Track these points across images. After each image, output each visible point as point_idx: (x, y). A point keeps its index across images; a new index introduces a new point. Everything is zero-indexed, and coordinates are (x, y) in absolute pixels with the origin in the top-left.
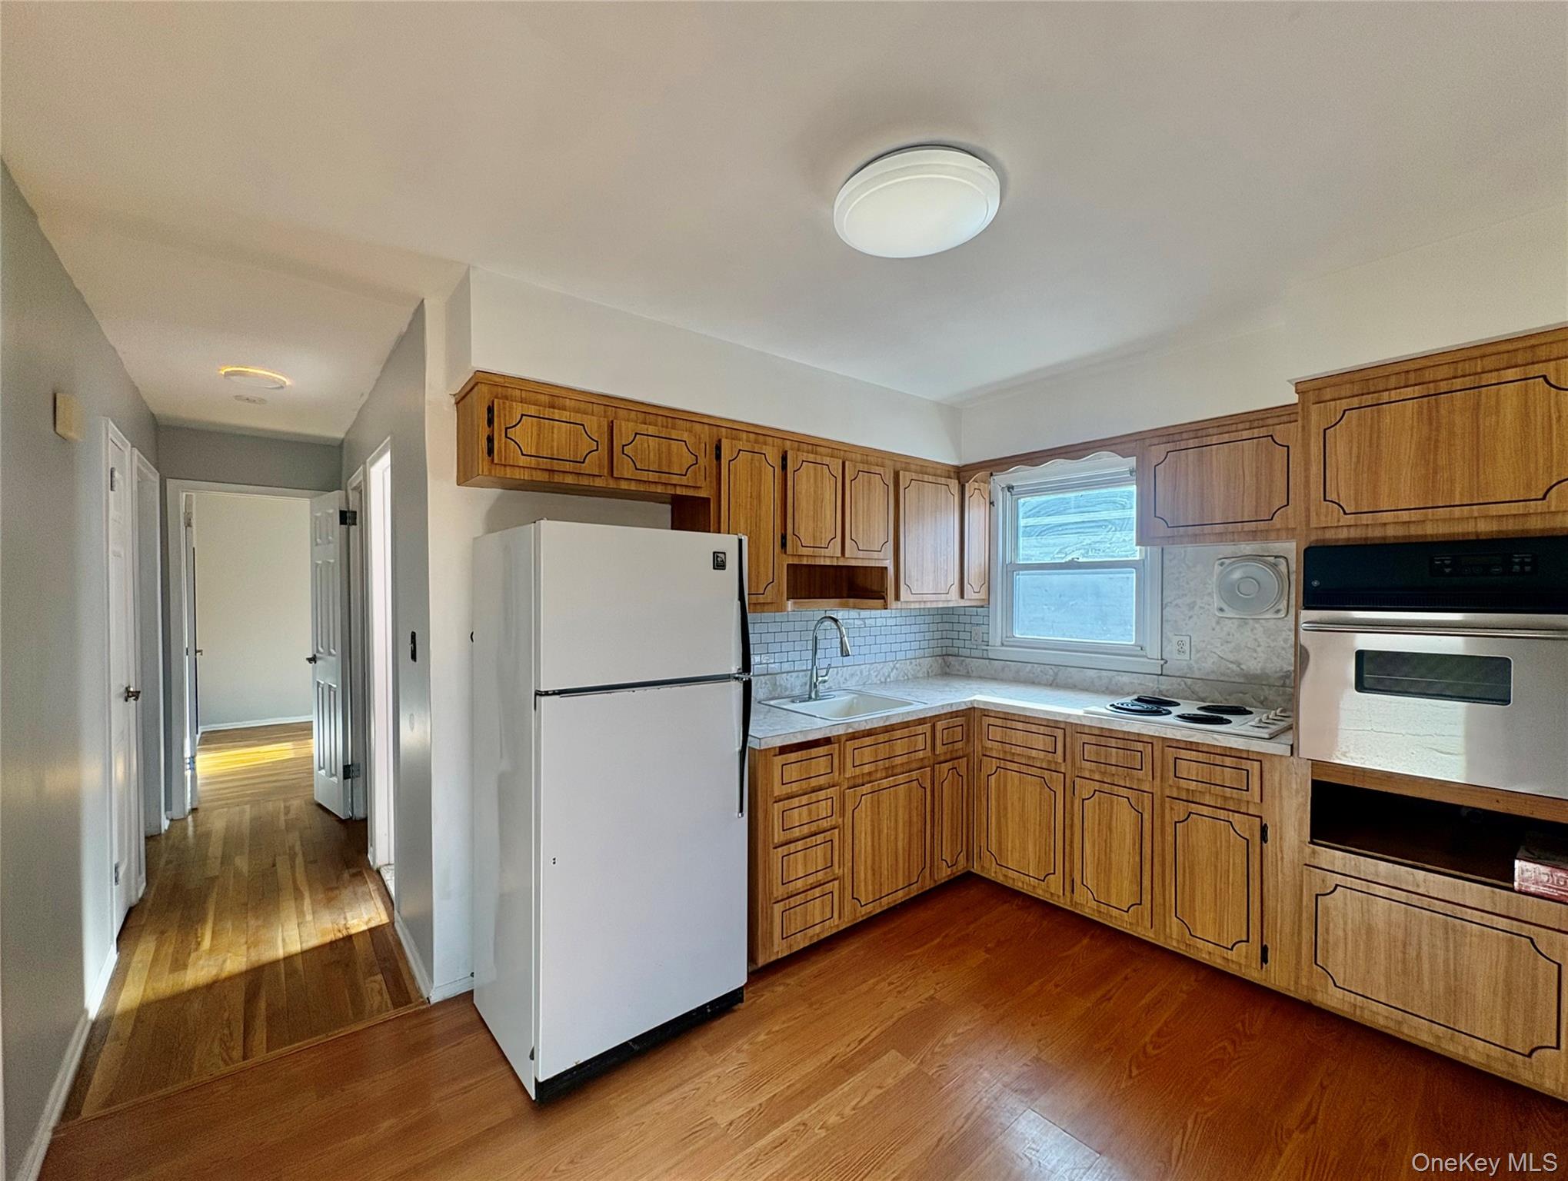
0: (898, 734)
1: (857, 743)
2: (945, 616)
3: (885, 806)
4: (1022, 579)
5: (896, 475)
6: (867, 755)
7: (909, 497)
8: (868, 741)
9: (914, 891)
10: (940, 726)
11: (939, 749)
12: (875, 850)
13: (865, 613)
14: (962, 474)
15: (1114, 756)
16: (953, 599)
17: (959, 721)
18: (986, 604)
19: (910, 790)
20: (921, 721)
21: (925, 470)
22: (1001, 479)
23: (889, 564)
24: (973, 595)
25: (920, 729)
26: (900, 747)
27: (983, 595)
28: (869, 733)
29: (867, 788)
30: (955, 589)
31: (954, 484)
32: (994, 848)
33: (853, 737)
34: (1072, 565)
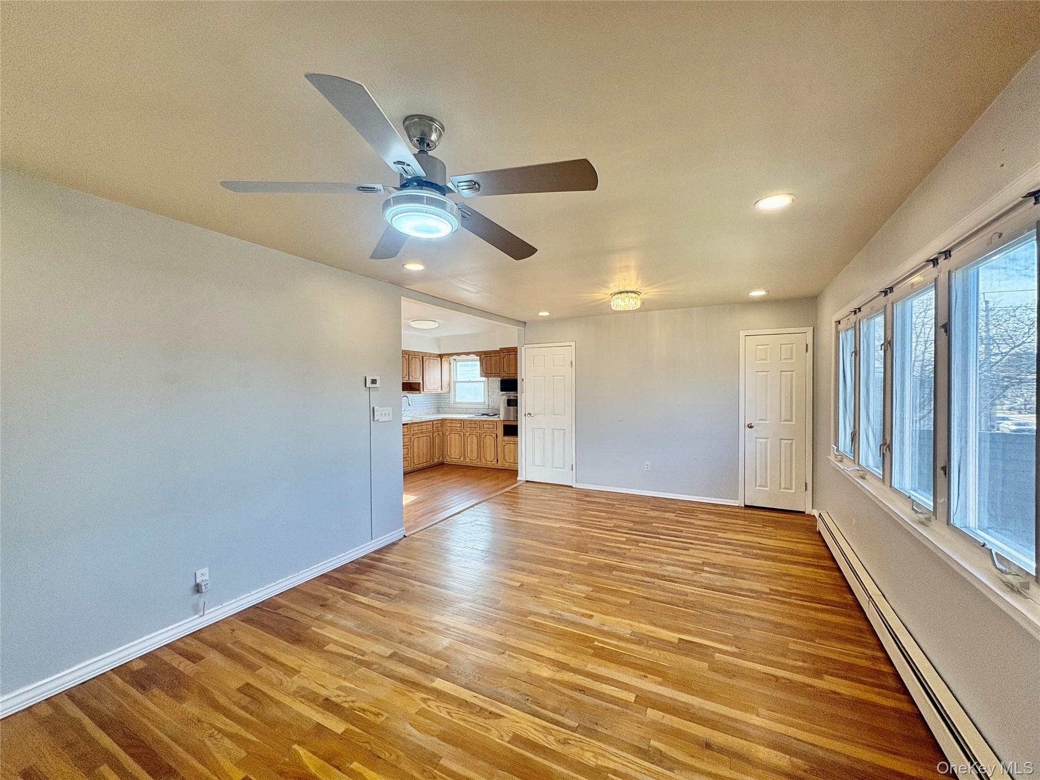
0: (424, 424)
1: (414, 425)
2: (438, 395)
3: (421, 442)
4: (457, 385)
5: (423, 357)
6: (416, 428)
7: (426, 364)
8: (417, 425)
9: (428, 464)
10: (435, 423)
11: (434, 429)
12: (419, 452)
13: (414, 395)
14: (441, 356)
15: (473, 426)
16: (439, 391)
17: (440, 422)
18: (449, 392)
19: (427, 439)
20: (430, 421)
21: (431, 356)
22: (452, 358)
23: (421, 382)
24: (445, 390)
25: (429, 423)
26: (424, 427)
27: (448, 390)
28: (417, 423)
29: (416, 436)
30: (440, 388)
31: (439, 359)
32: (449, 454)
33: (413, 423)
34: (470, 382)
